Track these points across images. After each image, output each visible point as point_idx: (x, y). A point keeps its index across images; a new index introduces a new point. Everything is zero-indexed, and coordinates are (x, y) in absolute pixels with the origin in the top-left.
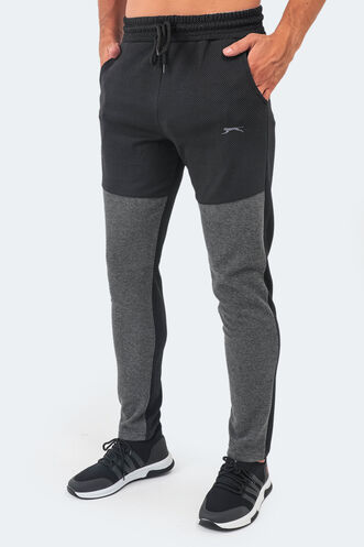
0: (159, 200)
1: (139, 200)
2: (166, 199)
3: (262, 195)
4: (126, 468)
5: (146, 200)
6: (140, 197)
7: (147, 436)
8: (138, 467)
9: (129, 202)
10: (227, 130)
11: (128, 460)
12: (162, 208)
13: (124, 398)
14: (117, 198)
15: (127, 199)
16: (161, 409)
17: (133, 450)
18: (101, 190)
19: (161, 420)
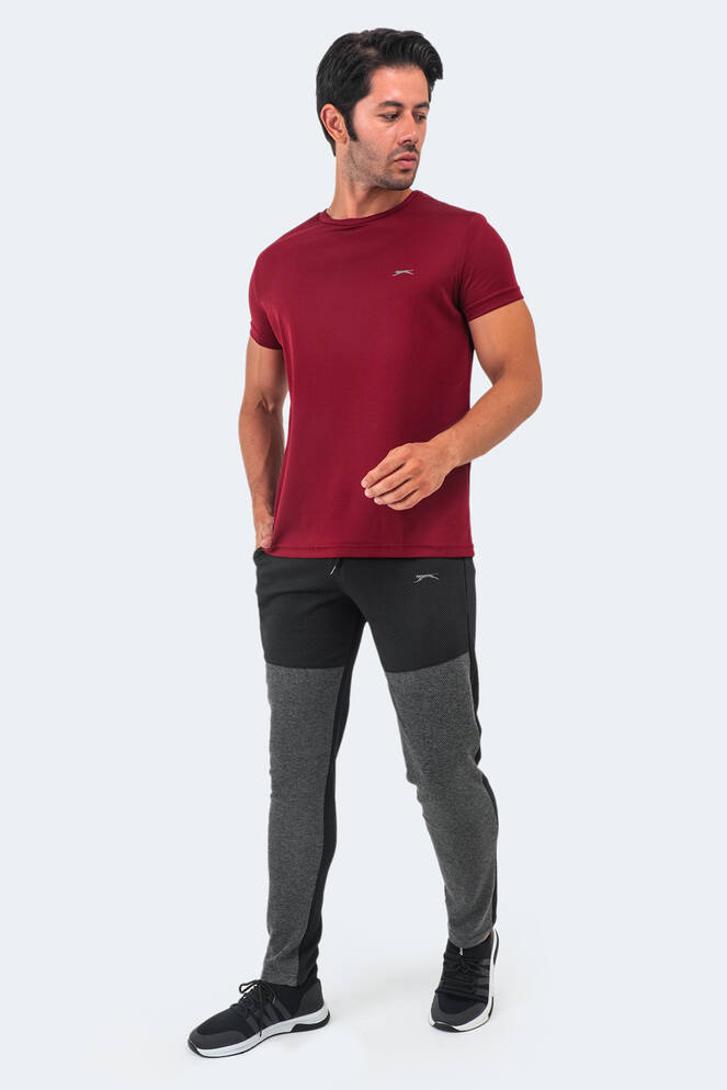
0: (334, 671)
1: (310, 671)
2: (342, 669)
3: (466, 656)
4: (265, 1018)
5: (319, 671)
6: (311, 667)
7: (299, 978)
8: (282, 1019)
9: (297, 674)
10: (420, 577)
11: (269, 1008)
12: (339, 681)
13: (274, 927)
14: (283, 670)
15: (294, 670)
16: (320, 945)
17: (278, 997)
18: (264, 662)
19: (319, 961)
